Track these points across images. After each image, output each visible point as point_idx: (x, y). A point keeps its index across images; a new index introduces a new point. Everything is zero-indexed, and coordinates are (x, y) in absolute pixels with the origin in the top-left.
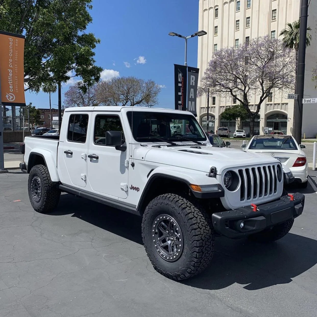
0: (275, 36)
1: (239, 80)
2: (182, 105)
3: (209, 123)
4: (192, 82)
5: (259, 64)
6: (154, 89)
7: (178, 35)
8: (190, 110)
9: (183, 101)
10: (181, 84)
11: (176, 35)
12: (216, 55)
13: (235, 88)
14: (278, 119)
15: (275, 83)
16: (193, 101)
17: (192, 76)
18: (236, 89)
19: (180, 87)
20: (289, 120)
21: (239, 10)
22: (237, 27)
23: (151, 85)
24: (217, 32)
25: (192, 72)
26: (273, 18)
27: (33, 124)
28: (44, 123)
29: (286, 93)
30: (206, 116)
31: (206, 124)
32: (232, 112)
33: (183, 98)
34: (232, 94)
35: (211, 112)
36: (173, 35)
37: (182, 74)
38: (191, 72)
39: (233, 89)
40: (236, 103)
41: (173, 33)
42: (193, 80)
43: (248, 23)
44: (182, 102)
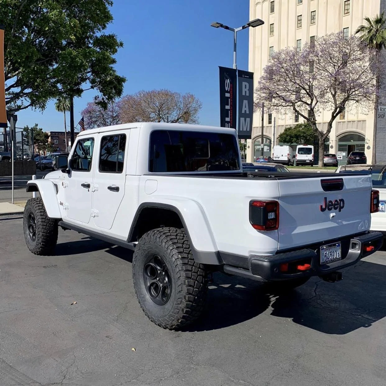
0: (348, 34)
1: (304, 91)
2: (230, 123)
3: (264, 147)
4: (245, 91)
5: (330, 69)
6: (194, 105)
7: (224, 26)
8: (243, 130)
9: (231, 117)
10: (229, 94)
11: (222, 26)
12: (273, 58)
13: (298, 101)
14: (353, 141)
15: (351, 94)
16: (247, 118)
17: (244, 83)
18: (299, 103)
19: (228, 98)
20: (368, 142)
21: (302, 2)
22: (299, 25)
23: (189, 100)
24: (273, 31)
25: (244, 77)
26: (346, 11)
27: (45, 151)
28: (58, 149)
29: (365, 108)
30: (261, 139)
31: (259, 148)
32: (294, 132)
33: (233, 114)
34: (294, 109)
35: (266, 132)
36: (216, 26)
37: (231, 81)
38: (242, 77)
39: (296, 103)
40: (298, 122)
41: (217, 23)
42: (246, 88)
43: (313, 18)
44: (230, 119)
